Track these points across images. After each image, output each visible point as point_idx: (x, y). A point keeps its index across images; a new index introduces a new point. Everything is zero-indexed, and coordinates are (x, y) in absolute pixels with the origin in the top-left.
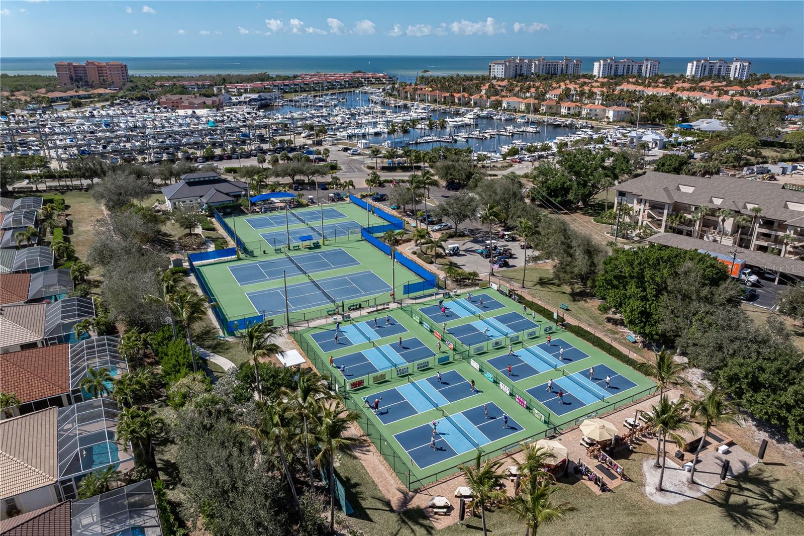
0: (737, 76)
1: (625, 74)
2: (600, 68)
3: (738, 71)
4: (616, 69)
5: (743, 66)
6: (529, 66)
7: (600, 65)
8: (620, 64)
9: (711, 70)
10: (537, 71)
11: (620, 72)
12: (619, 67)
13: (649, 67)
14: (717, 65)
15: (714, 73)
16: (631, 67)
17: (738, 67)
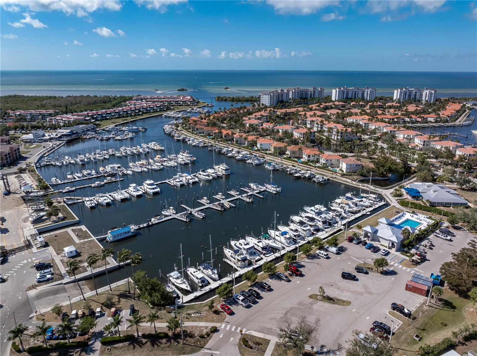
0: (427, 99)
1: (353, 97)
2: (336, 93)
3: (427, 96)
4: (347, 94)
5: (431, 93)
6: (288, 94)
7: (336, 91)
8: (350, 91)
9: (410, 95)
10: (294, 97)
11: (350, 96)
12: (349, 93)
13: (369, 93)
14: (414, 92)
15: (412, 96)
16: (357, 93)
17: (428, 94)
